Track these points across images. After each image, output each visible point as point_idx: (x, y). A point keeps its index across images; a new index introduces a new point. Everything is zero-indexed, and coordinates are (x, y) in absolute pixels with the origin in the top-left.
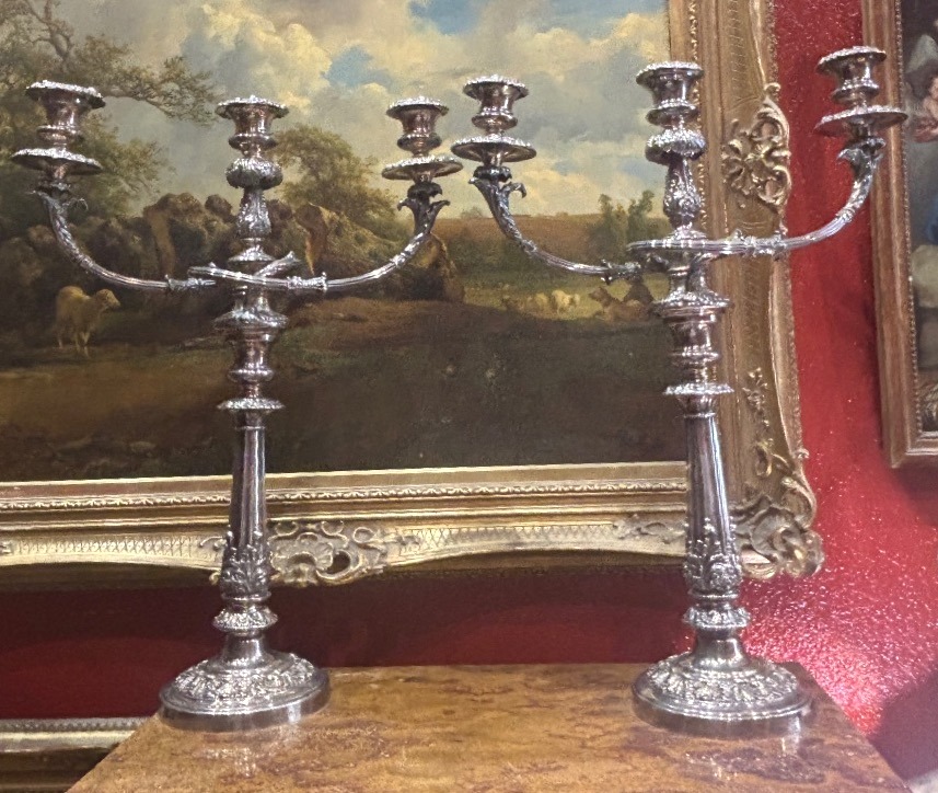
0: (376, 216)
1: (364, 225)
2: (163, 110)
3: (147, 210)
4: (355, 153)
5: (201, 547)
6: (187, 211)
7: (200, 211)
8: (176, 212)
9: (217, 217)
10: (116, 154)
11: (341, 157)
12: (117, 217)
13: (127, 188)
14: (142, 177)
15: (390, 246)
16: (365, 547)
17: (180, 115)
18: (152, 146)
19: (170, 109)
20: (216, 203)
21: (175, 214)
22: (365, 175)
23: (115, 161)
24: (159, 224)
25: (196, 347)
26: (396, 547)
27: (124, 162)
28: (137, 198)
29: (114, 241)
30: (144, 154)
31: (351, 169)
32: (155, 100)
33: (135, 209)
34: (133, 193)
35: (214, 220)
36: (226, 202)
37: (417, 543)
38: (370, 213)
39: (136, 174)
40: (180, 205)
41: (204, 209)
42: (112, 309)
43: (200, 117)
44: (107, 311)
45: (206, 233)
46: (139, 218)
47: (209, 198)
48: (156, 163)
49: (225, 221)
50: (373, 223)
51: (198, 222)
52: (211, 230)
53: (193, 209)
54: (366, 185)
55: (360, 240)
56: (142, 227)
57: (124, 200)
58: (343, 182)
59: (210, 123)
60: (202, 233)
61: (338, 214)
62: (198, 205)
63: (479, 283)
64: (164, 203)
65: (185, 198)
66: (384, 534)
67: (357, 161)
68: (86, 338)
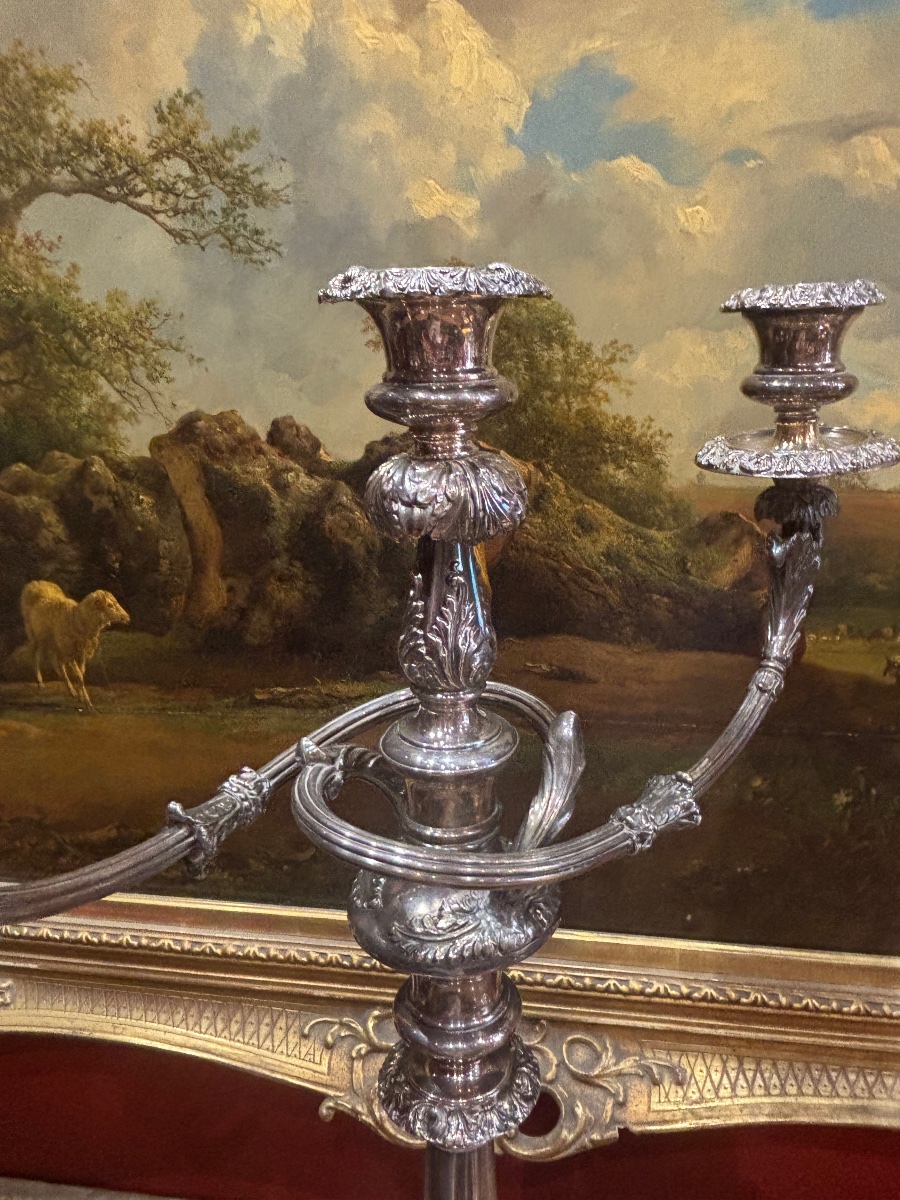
0: (622, 476)
1: (596, 494)
2: (162, 225)
3: (157, 444)
4: (580, 333)
5: (305, 1037)
6: (233, 451)
7: (260, 451)
8: (212, 449)
9: (291, 464)
10: (84, 323)
11: (548, 340)
12: (102, 455)
13: (114, 398)
14: (140, 373)
15: (648, 540)
16: (586, 1081)
17: (198, 238)
18: (150, 306)
19: (176, 223)
20: (288, 436)
21: (210, 454)
22: (600, 385)
23: (82, 339)
24: (182, 472)
25: (274, 702)
26: (642, 1086)
27: (101, 342)
28: (132, 417)
29: (105, 502)
30: (137, 324)
31: (571, 370)
32: (145, 200)
33: (135, 439)
34: (127, 408)
35: (288, 470)
36: (309, 436)
37: (680, 1084)
38: (610, 469)
39: (129, 367)
40: (221, 438)
41: (266, 447)
42: (117, 626)
43: (240, 242)
44: (108, 629)
45: (274, 494)
46: (143, 459)
47: (275, 424)
48: (163, 346)
49: (310, 473)
50: (615, 490)
51: (257, 472)
52: (282, 488)
53: (245, 445)
54: (605, 406)
55: (586, 526)
56: (151, 475)
57: (111, 420)
58: (553, 400)
59: (263, 256)
60: (267, 494)
61: (539, 466)
62: (255, 437)
63: (842, 627)
64: (187, 430)
65: (227, 422)
66: (620, 1056)
67: (585, 351)
68: (80, 672)
